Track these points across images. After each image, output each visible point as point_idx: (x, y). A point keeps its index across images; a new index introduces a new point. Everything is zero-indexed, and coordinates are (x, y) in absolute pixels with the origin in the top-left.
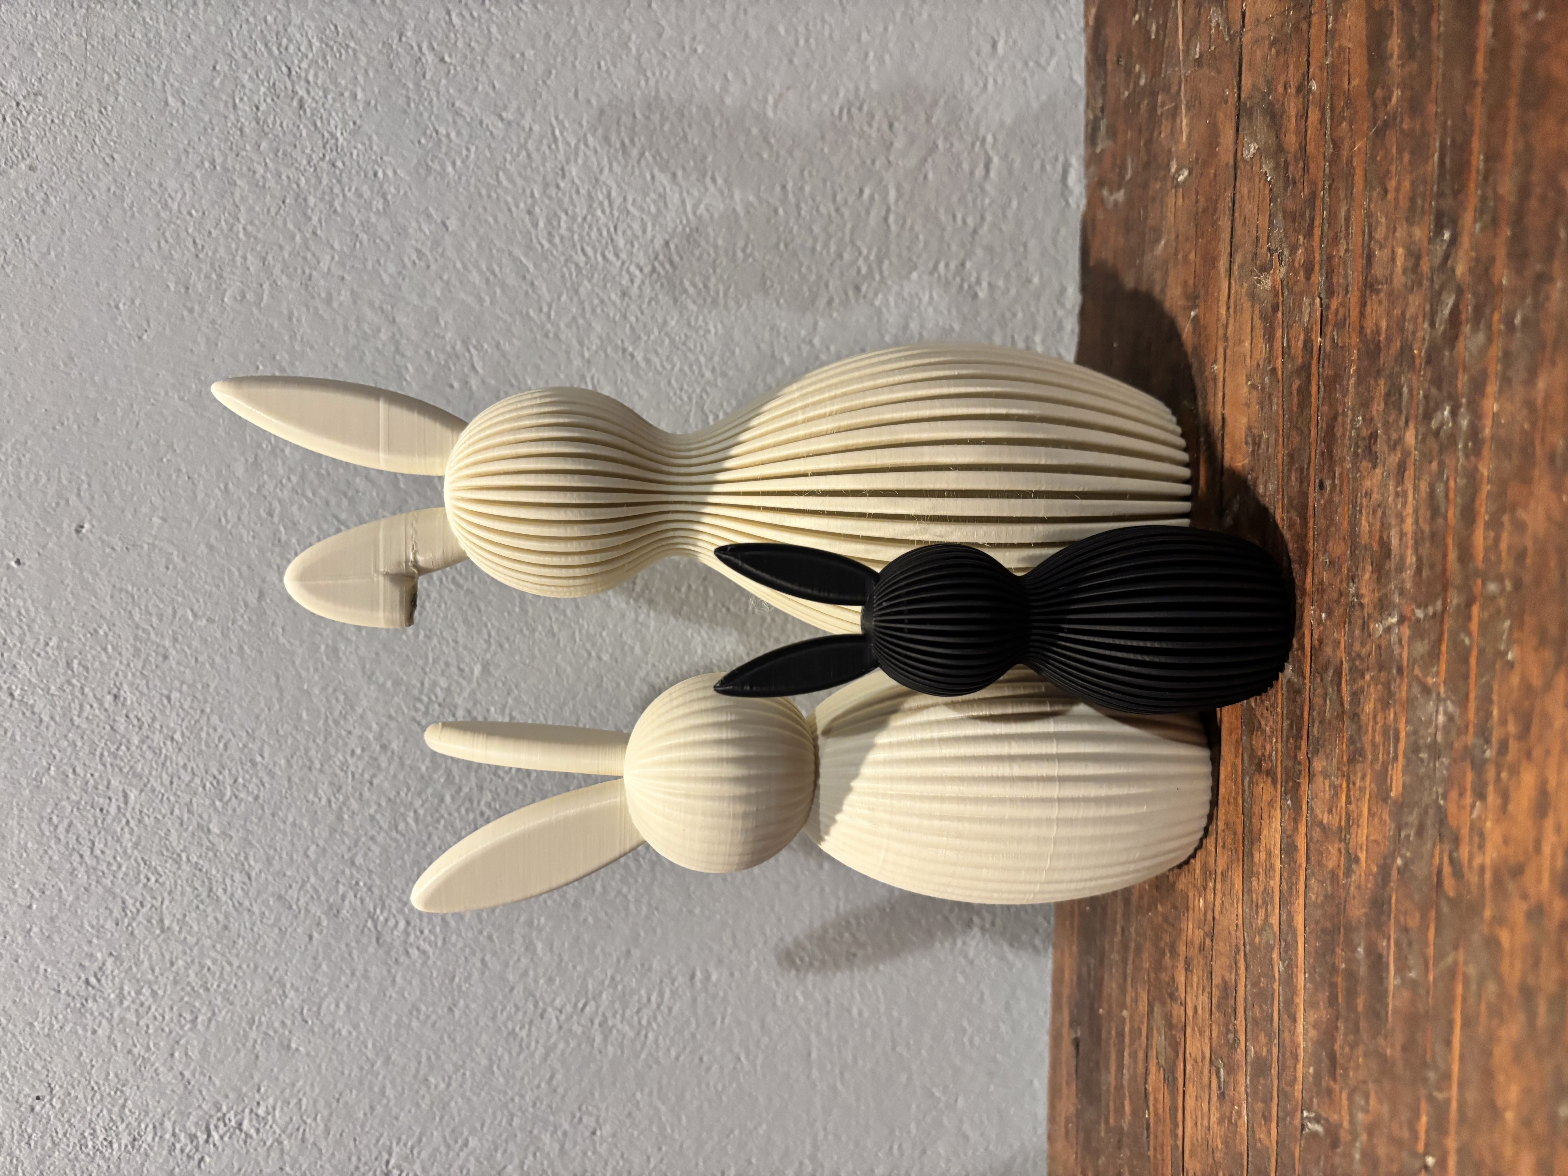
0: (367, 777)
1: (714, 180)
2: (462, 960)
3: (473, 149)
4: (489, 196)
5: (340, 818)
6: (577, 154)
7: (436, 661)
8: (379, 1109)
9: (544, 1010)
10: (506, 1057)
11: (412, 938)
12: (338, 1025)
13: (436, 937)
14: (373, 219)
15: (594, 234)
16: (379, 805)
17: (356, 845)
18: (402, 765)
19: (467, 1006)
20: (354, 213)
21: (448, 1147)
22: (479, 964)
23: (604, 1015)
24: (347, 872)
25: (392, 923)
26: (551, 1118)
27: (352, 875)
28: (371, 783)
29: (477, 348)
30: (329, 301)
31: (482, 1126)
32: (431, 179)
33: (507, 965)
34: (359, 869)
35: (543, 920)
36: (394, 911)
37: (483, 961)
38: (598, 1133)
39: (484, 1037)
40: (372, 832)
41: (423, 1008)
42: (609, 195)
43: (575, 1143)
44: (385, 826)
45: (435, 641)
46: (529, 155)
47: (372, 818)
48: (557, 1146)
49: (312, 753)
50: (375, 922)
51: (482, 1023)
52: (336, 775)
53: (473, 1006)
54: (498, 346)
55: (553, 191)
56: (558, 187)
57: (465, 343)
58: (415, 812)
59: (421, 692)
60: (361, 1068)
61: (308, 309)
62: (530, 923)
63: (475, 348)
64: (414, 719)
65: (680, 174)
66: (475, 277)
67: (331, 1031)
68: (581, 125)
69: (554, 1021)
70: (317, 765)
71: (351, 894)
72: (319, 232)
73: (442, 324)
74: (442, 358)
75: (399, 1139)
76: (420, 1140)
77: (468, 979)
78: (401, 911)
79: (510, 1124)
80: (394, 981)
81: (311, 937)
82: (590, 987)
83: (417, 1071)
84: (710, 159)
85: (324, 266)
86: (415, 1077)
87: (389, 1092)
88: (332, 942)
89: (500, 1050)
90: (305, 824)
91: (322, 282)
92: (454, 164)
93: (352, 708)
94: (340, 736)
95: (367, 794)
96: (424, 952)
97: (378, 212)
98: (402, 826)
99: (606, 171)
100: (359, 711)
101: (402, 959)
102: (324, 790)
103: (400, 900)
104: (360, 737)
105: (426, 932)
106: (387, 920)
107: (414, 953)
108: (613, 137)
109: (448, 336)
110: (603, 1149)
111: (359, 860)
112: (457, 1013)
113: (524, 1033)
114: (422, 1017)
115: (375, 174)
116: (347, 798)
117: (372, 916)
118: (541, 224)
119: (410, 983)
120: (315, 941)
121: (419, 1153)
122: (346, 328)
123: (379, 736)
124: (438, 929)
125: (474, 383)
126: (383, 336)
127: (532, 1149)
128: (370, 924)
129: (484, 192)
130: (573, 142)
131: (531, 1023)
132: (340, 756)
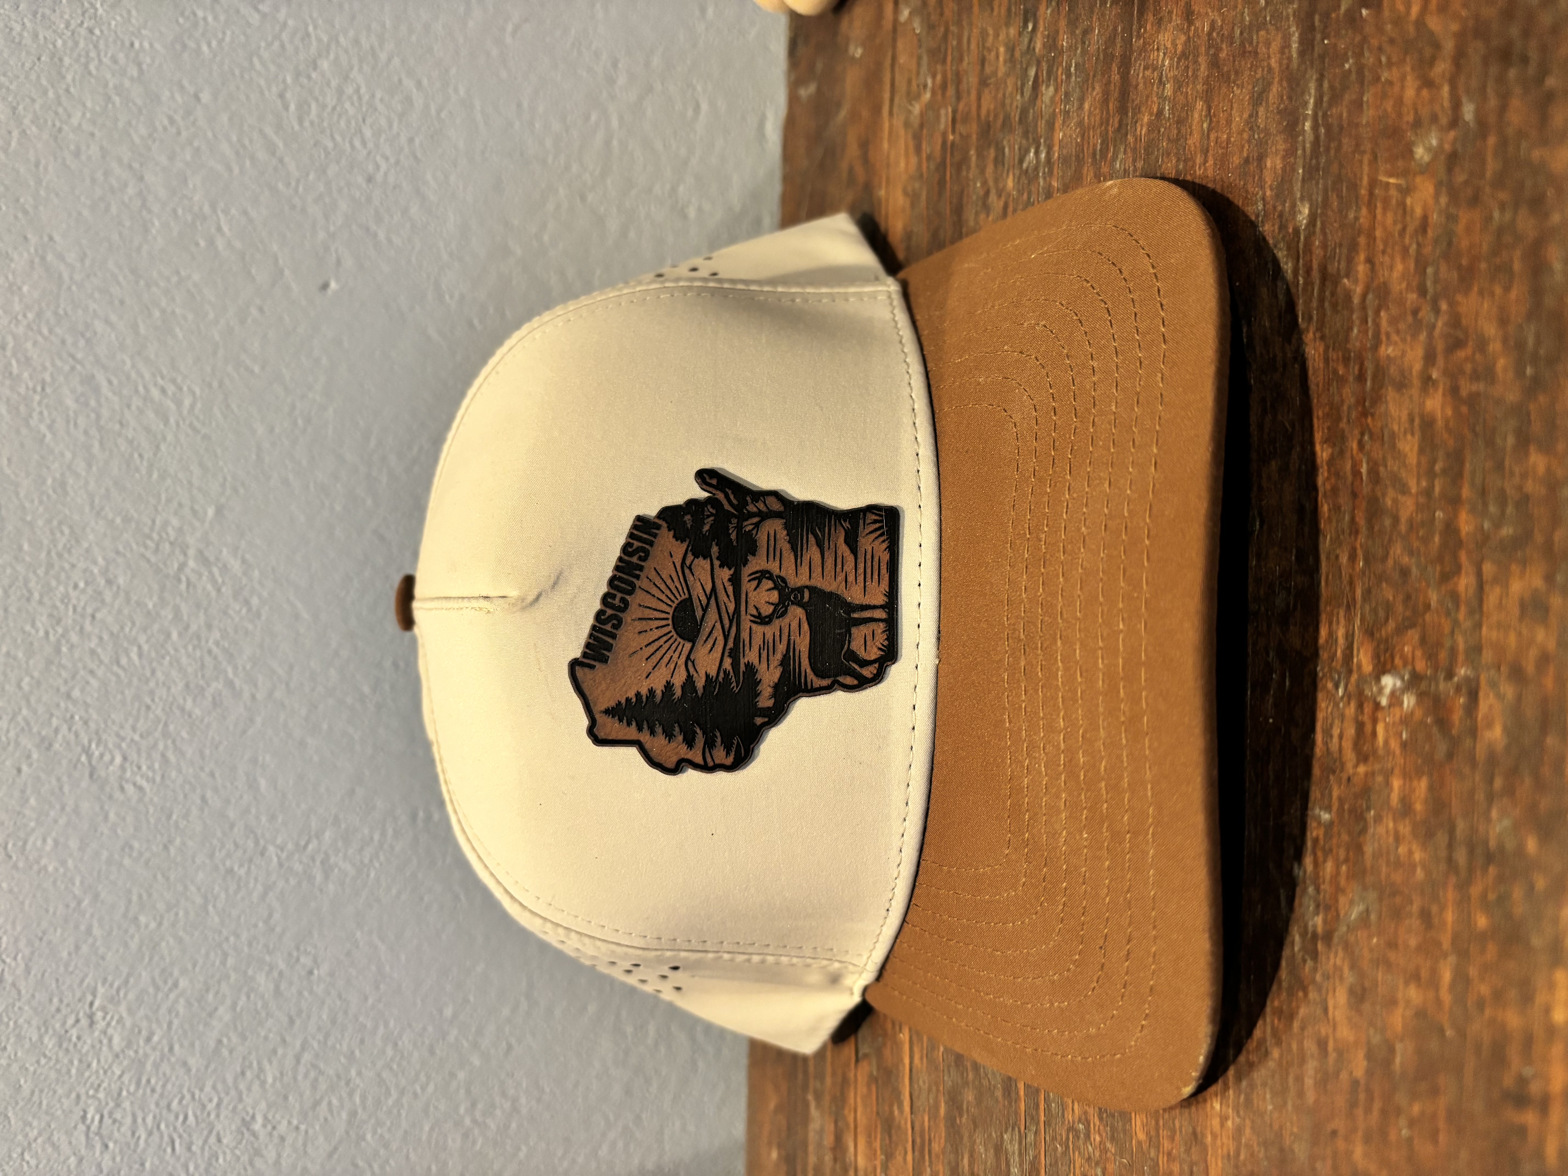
0: (89, 610)
1: (456, 90)
2: (181, 797)
3: (228, 33)
4: (242, 77)
5: (58, 651)
6: (328, 52)
7: (169, 501)
8: (85, 949)
9: (265, 849)
10: (223, 896)
11: (128, 774)
12: (44, 862)
13: (154, 771)
14: (127, 83)
15: (343, 123)
16: (101, 638)
17: (73, 677)
18: (128, 600)
19: (184, 844)
20: (109, 76)
21: (157, 988)
22: (199, 801)
23: (326, 853)
24: (62, 705)
25: (107, 758)
26: (268, 958)
27: (67, 709)
28: (93, 617)
29: (226, 212)
30: (77, 154)
31: (194, 966)
32: (186, 56)
33: (227, 801)
34: (75, 702)
35: (268, 758)
36: (110, 746)
37: (203, 799)
38: (316, 972)
39: (201, 876)
40: (92, 665)
41: (136, 845)
42: (357, 91)
43: (291, 984)
44: (106, 660)
45: (169, 481)
46: (283, 46)
47: (93, 652)
48: (271, 987)
49: (32, 584)
50: (90, 756)
51: (198, 861)
52: (56, 608)
53: (190, 843)
54: (245, 213)
55: (305, 81)
56: (309, 78)
57: (213, 207)
58: (140, 647)
59: (152, 529)
60: (67, 906)
61: (55, 158)
62: (254, 761)
63: (223, 211)
64: (143, 556)
65: (425, 82)
66: (225, 148)
67: (36, 868)
68: (333, 26)
69: (275, 859)
70: (36, 596)
71: (65, 727)
72: (72, 90)
73: (191, 186)
74: (189, 218)
75: (105, 980)
76: (126, 982)
77: (186, 816)
78: (119, 747)
79: (224, 963)
80: (106, 817)
81: (19, 771)
82: (313, 825)
83: (127, 910)
84: (453, 71)
85: (75, 121)
86: (125, 916)
87: (96, 931)
88: (43, 776)
89: (217, 888)
90: (20, 655)
91: (71, 136)
92: (209, 45)
93: (78, 541)
94: (62, 569)
95: (88, 627)
96: (140, 789)
97: (132, 79)
98: (124, 661)
99: (356, 69)
100: (85, 545)
101: (118, 795)
102: (42, 621)
103: (118, 735)
104: (85, 571)
105: (144, 768)
106: (102, 756)
107: (130, 788)
108: (363, 40)
109: (196, 198)
110: (319, 989)
111: (76, 693)
112: (172, 851)
113: (242, 872)
114: (135, 854)
115: (132, 45)
116: (66, 631)
117: (87, 751)
118: (292, 107)
119: (124, 819)
120: (23, 774)
121: (126, 995)
122: (93, 180)
123: (105, 572)
124: (157, 766)
125: (220, 243)
126: (131, 191)
127: (245, 989)
128: (84, 758)
129: (237, 72)
130: (325, 39)
131: (251, 861)
132: (62, 589)
